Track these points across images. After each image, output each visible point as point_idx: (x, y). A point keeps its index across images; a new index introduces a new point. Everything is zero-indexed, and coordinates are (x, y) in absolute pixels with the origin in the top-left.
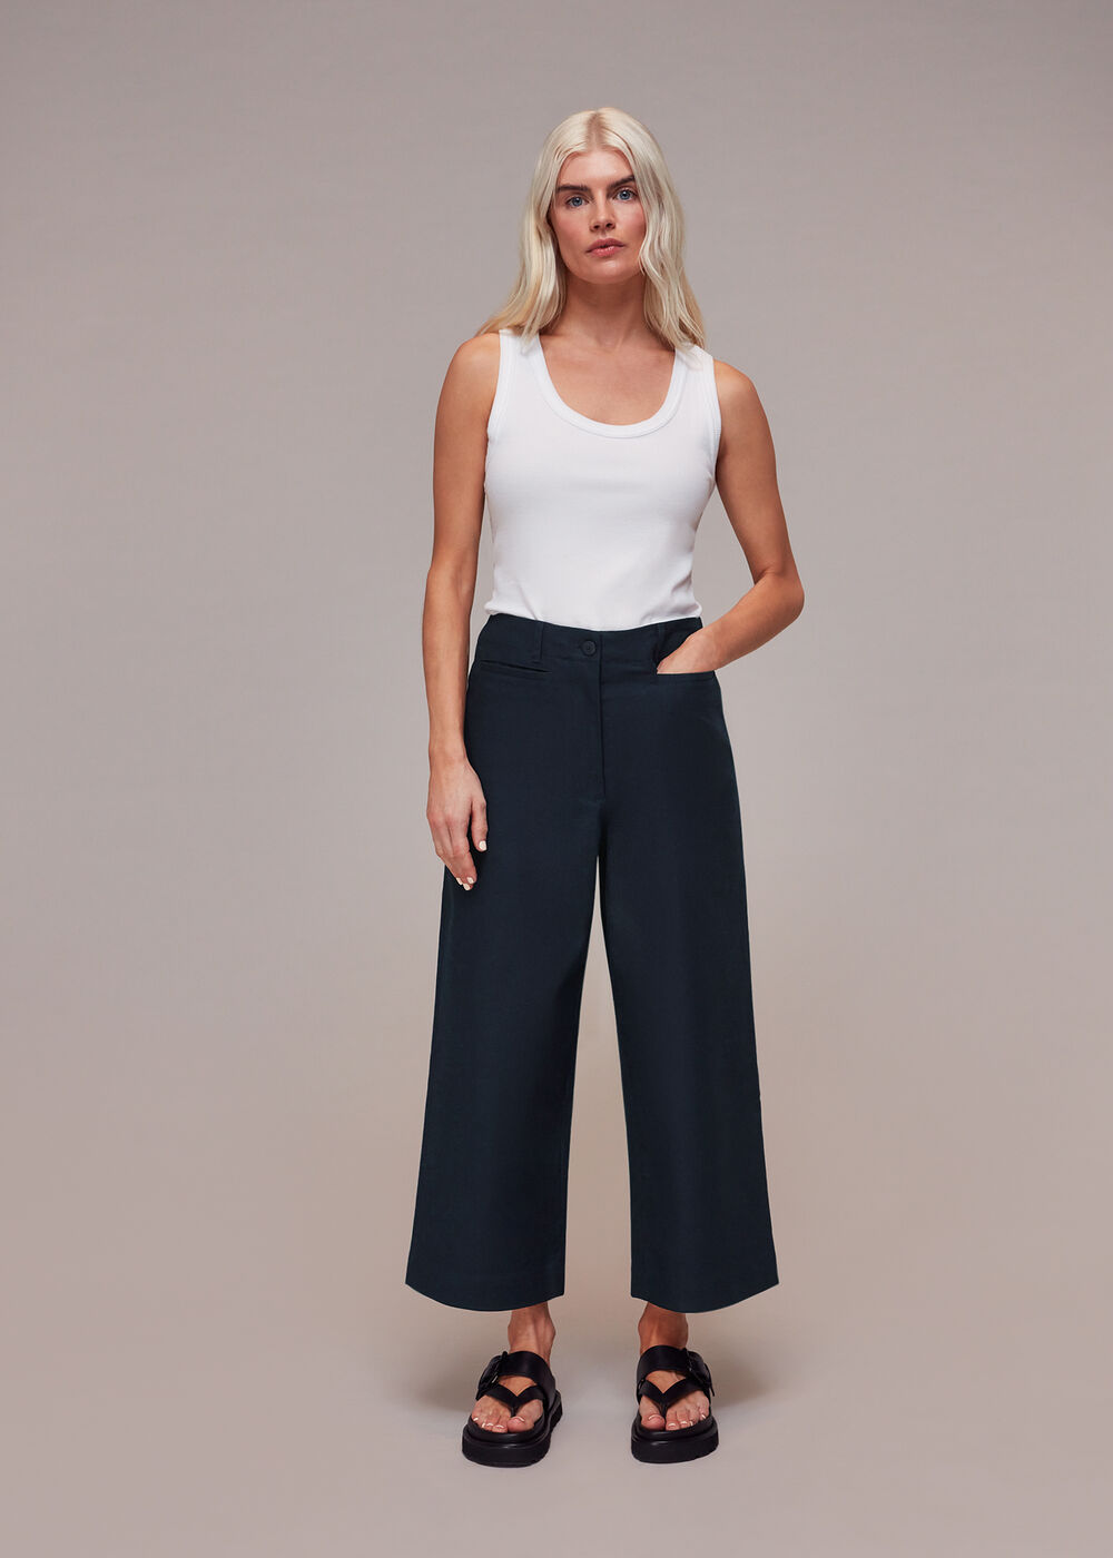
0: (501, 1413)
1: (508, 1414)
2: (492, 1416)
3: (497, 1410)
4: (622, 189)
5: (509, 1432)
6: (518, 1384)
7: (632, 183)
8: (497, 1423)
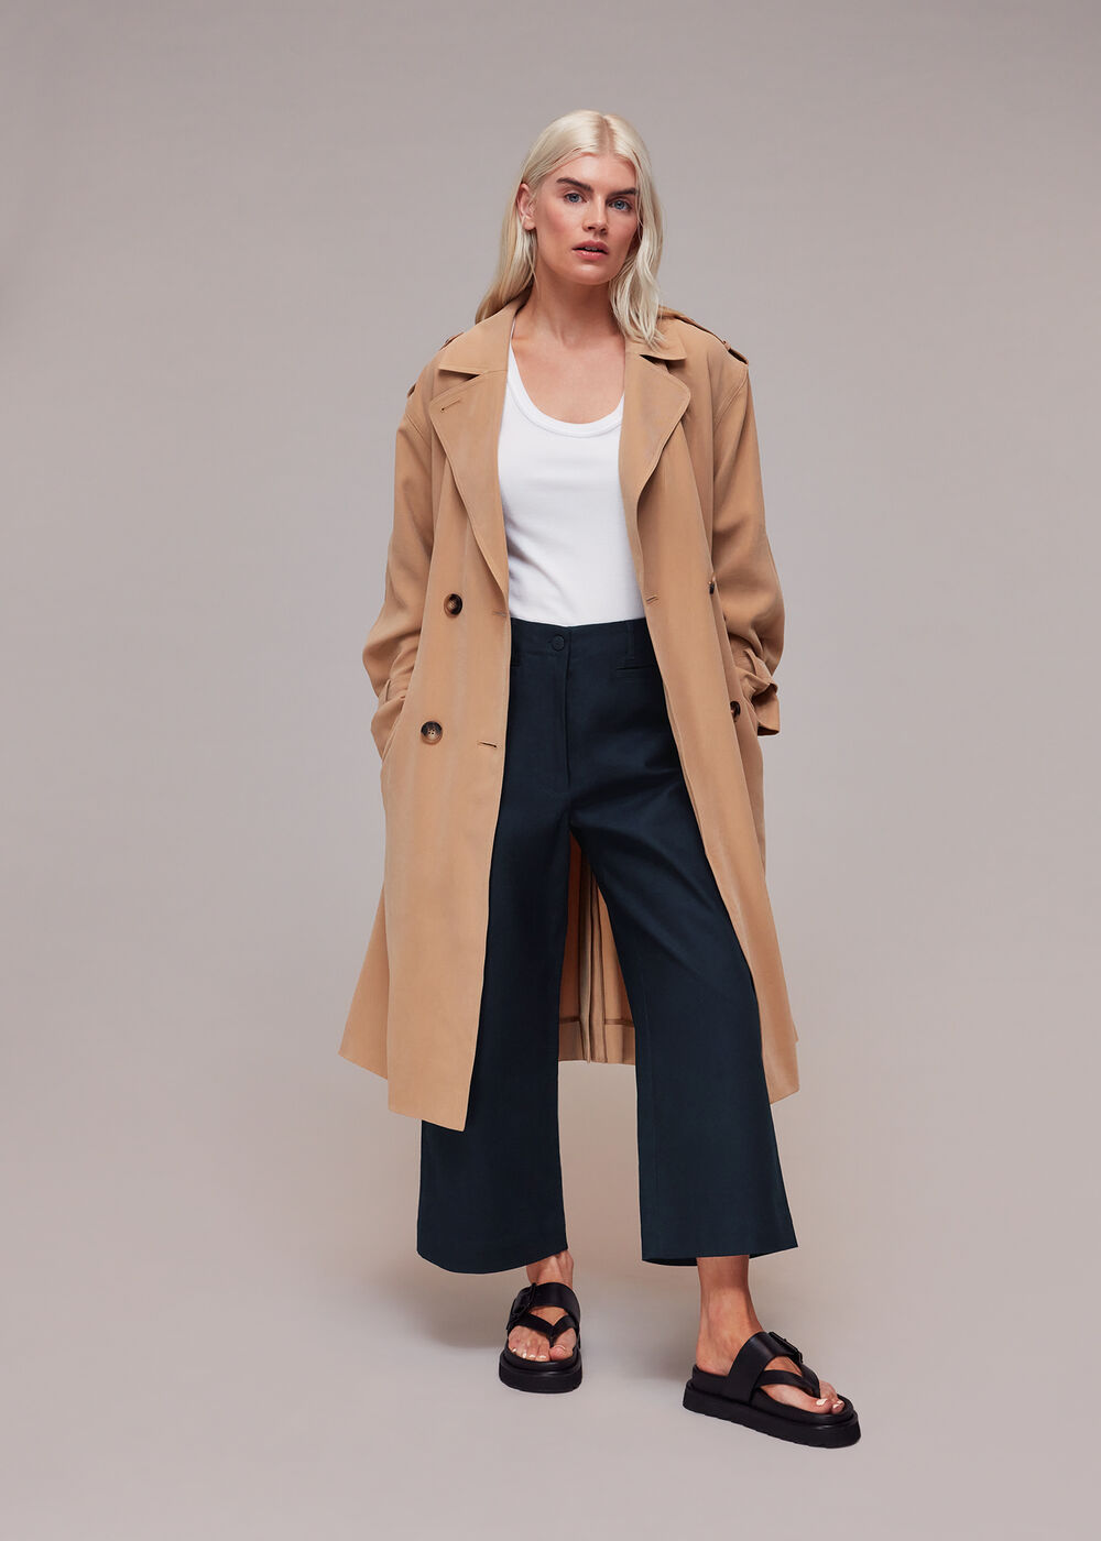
0: (540, 1342)
1: (547, 1342)
2: (529, 1346)
3: (536, 1341)
4: (618, 199)
5: (551, 1360)
6: (552, 1315)
7: (632, 196)
8: (538, 1353)
